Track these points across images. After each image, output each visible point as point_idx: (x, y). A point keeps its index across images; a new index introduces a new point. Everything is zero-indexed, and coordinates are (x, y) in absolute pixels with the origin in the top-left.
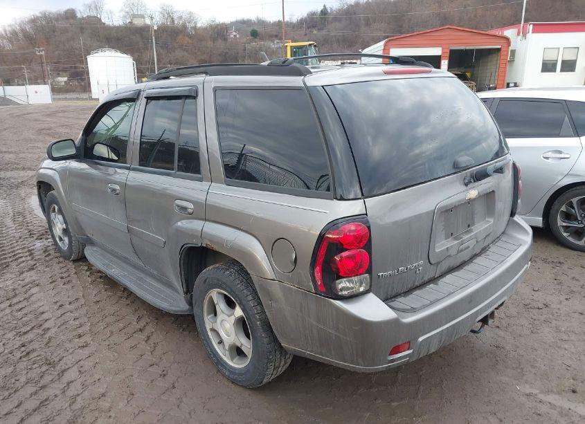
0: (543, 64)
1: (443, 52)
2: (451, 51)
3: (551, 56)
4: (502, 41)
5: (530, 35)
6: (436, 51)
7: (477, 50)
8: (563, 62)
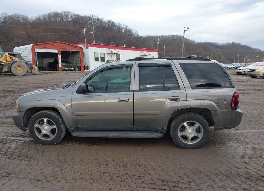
0: (95, 58)
1: (58, 52)
2: (61, 51)
3: (97, 56)
4: (80, 49)
5: (89, 47)
6: (55, 51)
7: (72, 52)
8: (101, 58)
